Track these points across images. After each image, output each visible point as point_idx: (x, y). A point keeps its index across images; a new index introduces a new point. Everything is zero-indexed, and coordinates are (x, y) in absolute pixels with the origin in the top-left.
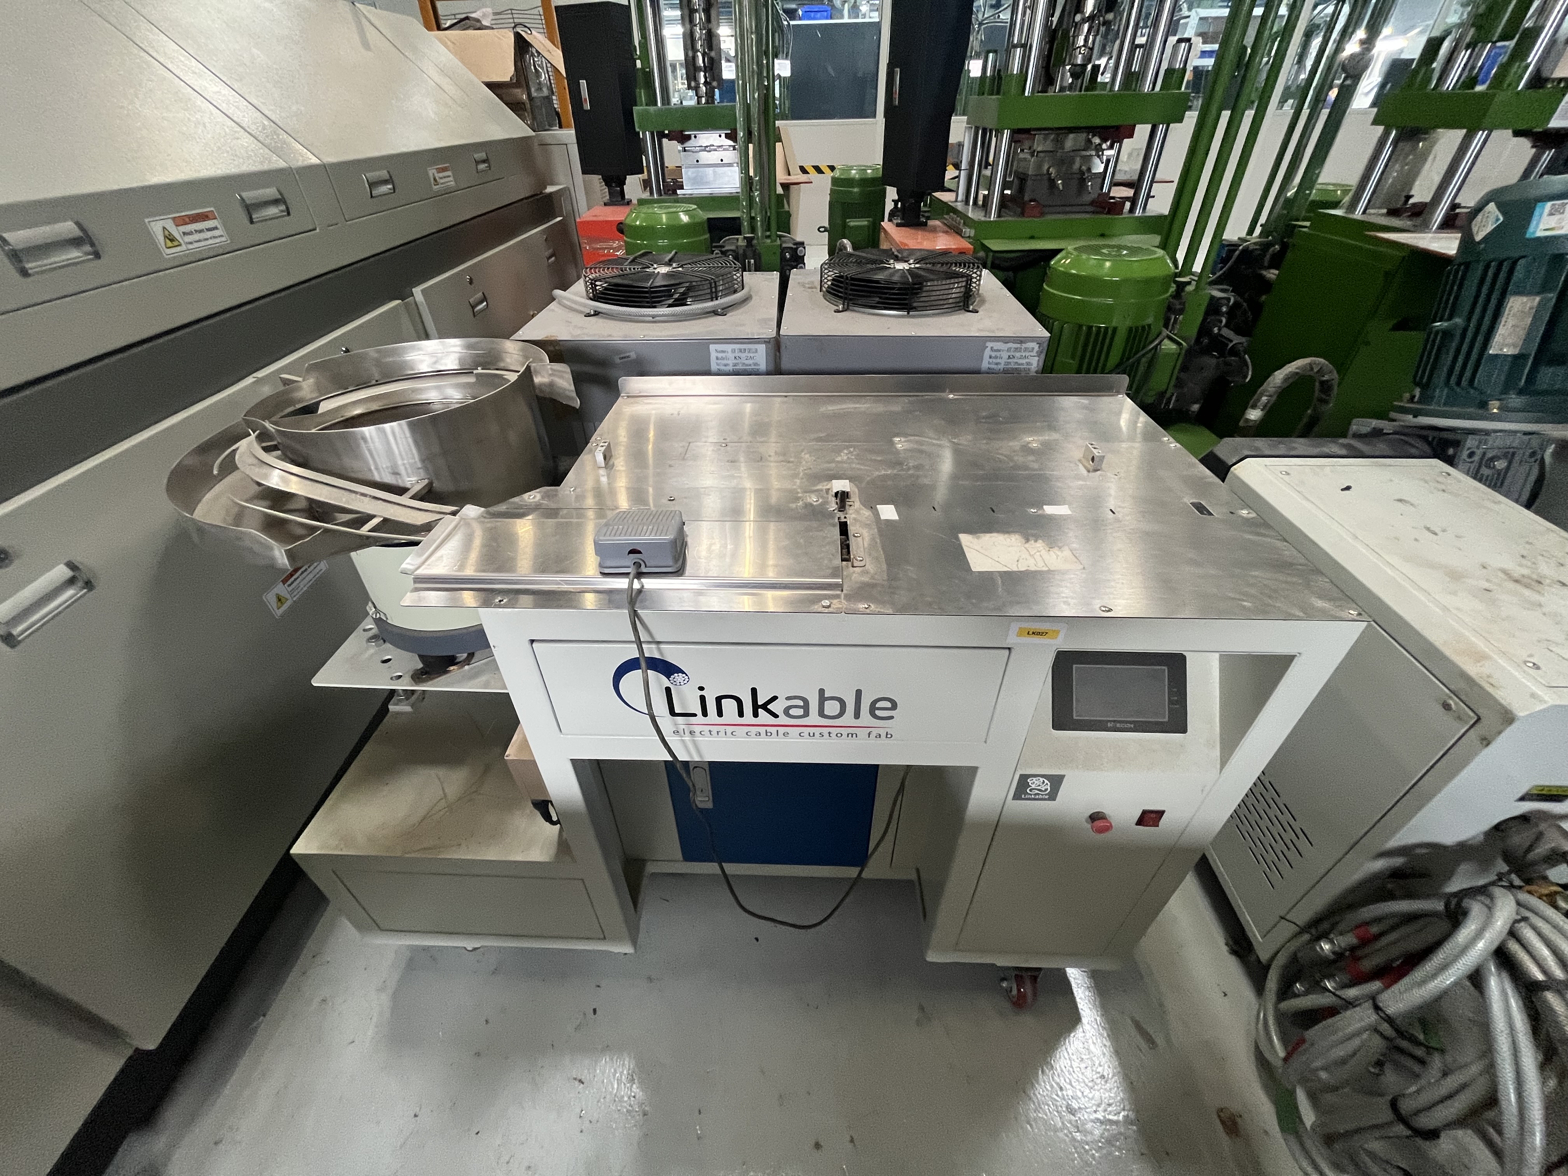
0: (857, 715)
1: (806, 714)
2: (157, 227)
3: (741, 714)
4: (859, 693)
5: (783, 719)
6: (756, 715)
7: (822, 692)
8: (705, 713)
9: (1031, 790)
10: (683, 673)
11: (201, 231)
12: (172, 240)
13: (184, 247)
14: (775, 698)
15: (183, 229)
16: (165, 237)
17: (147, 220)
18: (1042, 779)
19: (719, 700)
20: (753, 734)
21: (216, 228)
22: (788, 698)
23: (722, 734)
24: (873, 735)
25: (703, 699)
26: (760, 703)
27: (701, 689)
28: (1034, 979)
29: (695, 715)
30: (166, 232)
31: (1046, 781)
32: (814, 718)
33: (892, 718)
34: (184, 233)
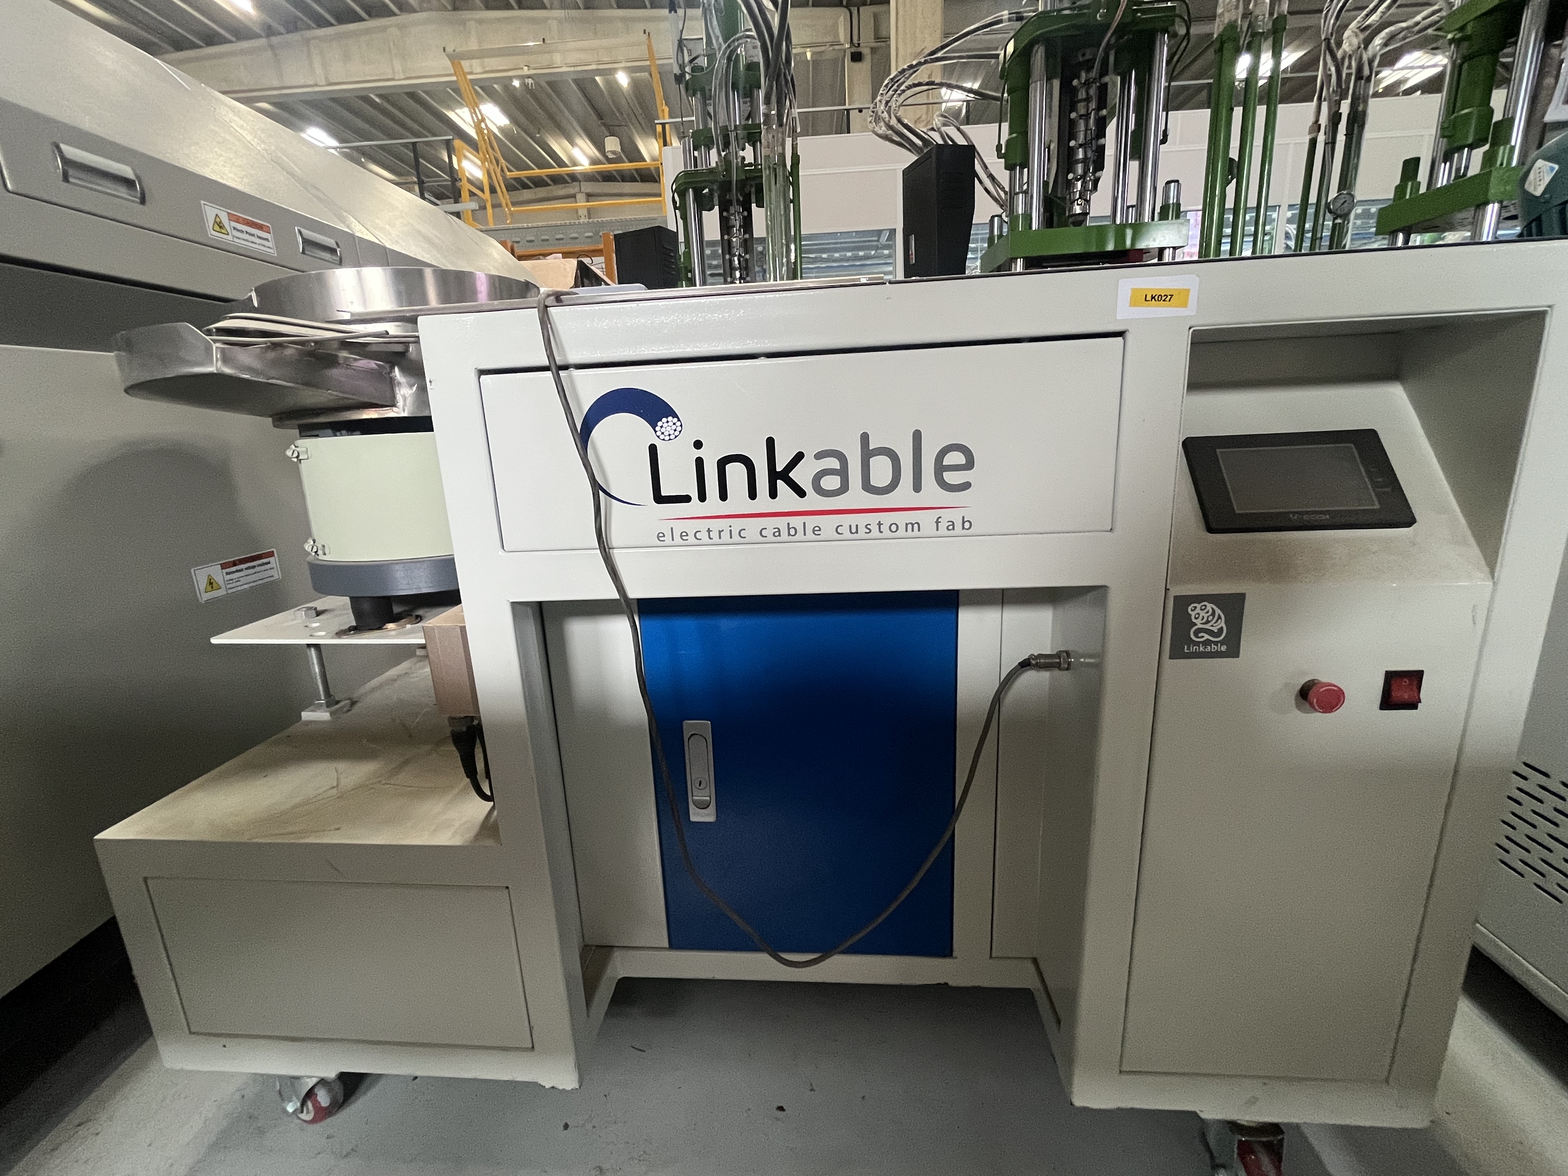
0: (917, 487)
1: (844, 488)
2: (210, 212)
3: (753, 495)
4: (917, 436)
5: (813, 501)
6: (773, 494)
7: (865, 438)
8: (702, 497)
9: (1196, 634)
10: (675, 415)
11: (253, 235)
12: (221, 227)
13: (230, 237)
14: (799, 456)
15: (234, 224)
16: (215, 222)
17: (202, 202)
18: (1210, 606)
19: (722, 464)
20: (768, 533)
21: (267, 240)
22: (819, 456)
23: (725, 536)
24: (943, 525)
25: (699, 462)
26: (779, 468)
27: (698, 445)
28: (1275, 1152)
29: (687, 499)
30: (218, 220)
31: (1218, 611)
32: (856, 497)
33: (966, 486)
34: (235, 228)
